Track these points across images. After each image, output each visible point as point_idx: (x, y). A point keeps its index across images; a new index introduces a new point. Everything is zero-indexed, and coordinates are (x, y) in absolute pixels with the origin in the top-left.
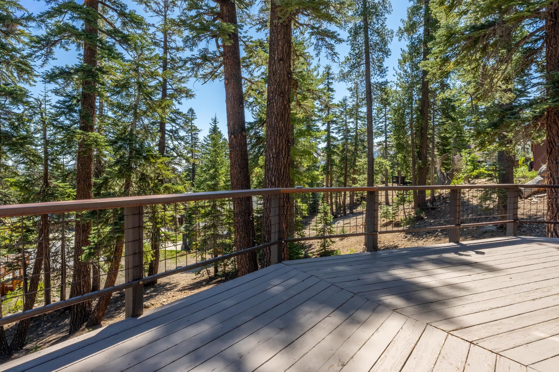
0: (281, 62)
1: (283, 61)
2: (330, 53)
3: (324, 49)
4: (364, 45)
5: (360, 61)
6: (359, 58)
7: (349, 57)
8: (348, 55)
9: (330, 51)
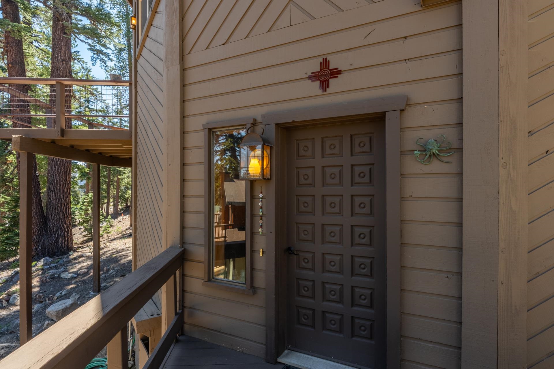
0: (64, 62)
1: (66, 62)
2: (103, 65)
3: (98, 61)
4: (128, 60)
5: (124, 74)
6: (124, 70)
7: (114, 68)
8: (114, 66)
9: (103, 64)
